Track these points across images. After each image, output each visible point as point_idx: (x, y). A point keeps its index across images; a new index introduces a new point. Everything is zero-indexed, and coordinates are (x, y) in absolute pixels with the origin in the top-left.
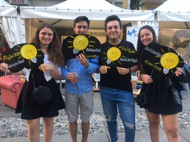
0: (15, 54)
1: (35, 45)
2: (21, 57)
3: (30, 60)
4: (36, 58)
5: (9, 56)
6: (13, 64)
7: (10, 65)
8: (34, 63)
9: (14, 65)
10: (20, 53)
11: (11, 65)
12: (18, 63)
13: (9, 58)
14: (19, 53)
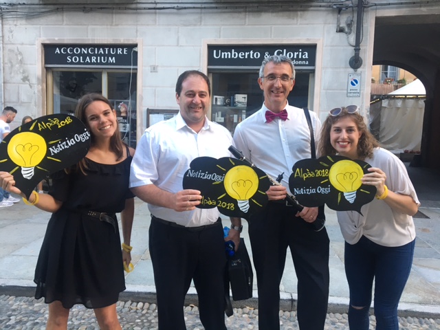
2: (327, 180)
3: (342, 193)
4: (356, 193)
6: (308, 190)
7: (302, 189)
8: (348, 202)
9: (309, 192)
10: (329, 172)
11: (304, 189)
12: (316, 191)
13: (306, 176)
14: (327, 173)
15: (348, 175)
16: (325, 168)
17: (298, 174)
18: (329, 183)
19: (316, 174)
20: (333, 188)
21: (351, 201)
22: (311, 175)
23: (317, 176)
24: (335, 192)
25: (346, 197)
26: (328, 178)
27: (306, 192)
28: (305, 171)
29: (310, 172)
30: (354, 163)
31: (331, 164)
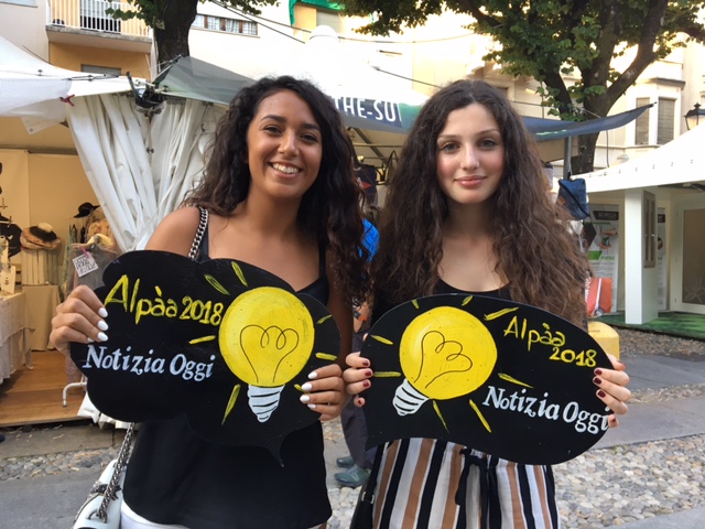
0: (193, 306)
2: (210, 338)
3: (245, 387)
5: (153, 296)
6: (139, 359)
7: (118, 353)
9: (142, 365)
10: (222, 314)
11: (124, 353)
12: (167, 366)
13: (145, 307)
14: (217, 313)
15: (274, 333)
16: (215, 297)
17: (118, 294)
18: (214, 346)
19: (181, 308)
20: (221, 365)
22: (166, 309)
23: (184, 317)
24: (224, 379)
26: (214, 330)
27: (131, 364)
29: (165, 298)
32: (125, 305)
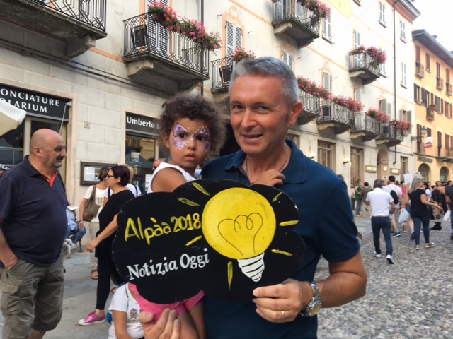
0: (179, 221)
1: (275, 199)
2: (199, 238)
3: (235, 262)
4: (264, 259)
5: (151, 224)
6: (160, 265)
7: (146, 266)
8: (250, 279)
9: (163, 268)
10: (200, 220)
11: (150, 265)
12: (178, 264)
13: (150, 233)
14: (196, 221)
15: (242, 220)
16: (191, 211)
17: (131, 231)
18: (203, 242)
19: (172, 225)
20: (213, 253)
21: (256, 277)
22: (163, 230)
23: (176, 230)
24: (219, 261)
25: (244, 271)
26: (199, 232)
27: (156, 269)
28: (147, 224)
29: (159, 223)
30: (252, 193)
31: (202, 201)
32: (138, 236)
